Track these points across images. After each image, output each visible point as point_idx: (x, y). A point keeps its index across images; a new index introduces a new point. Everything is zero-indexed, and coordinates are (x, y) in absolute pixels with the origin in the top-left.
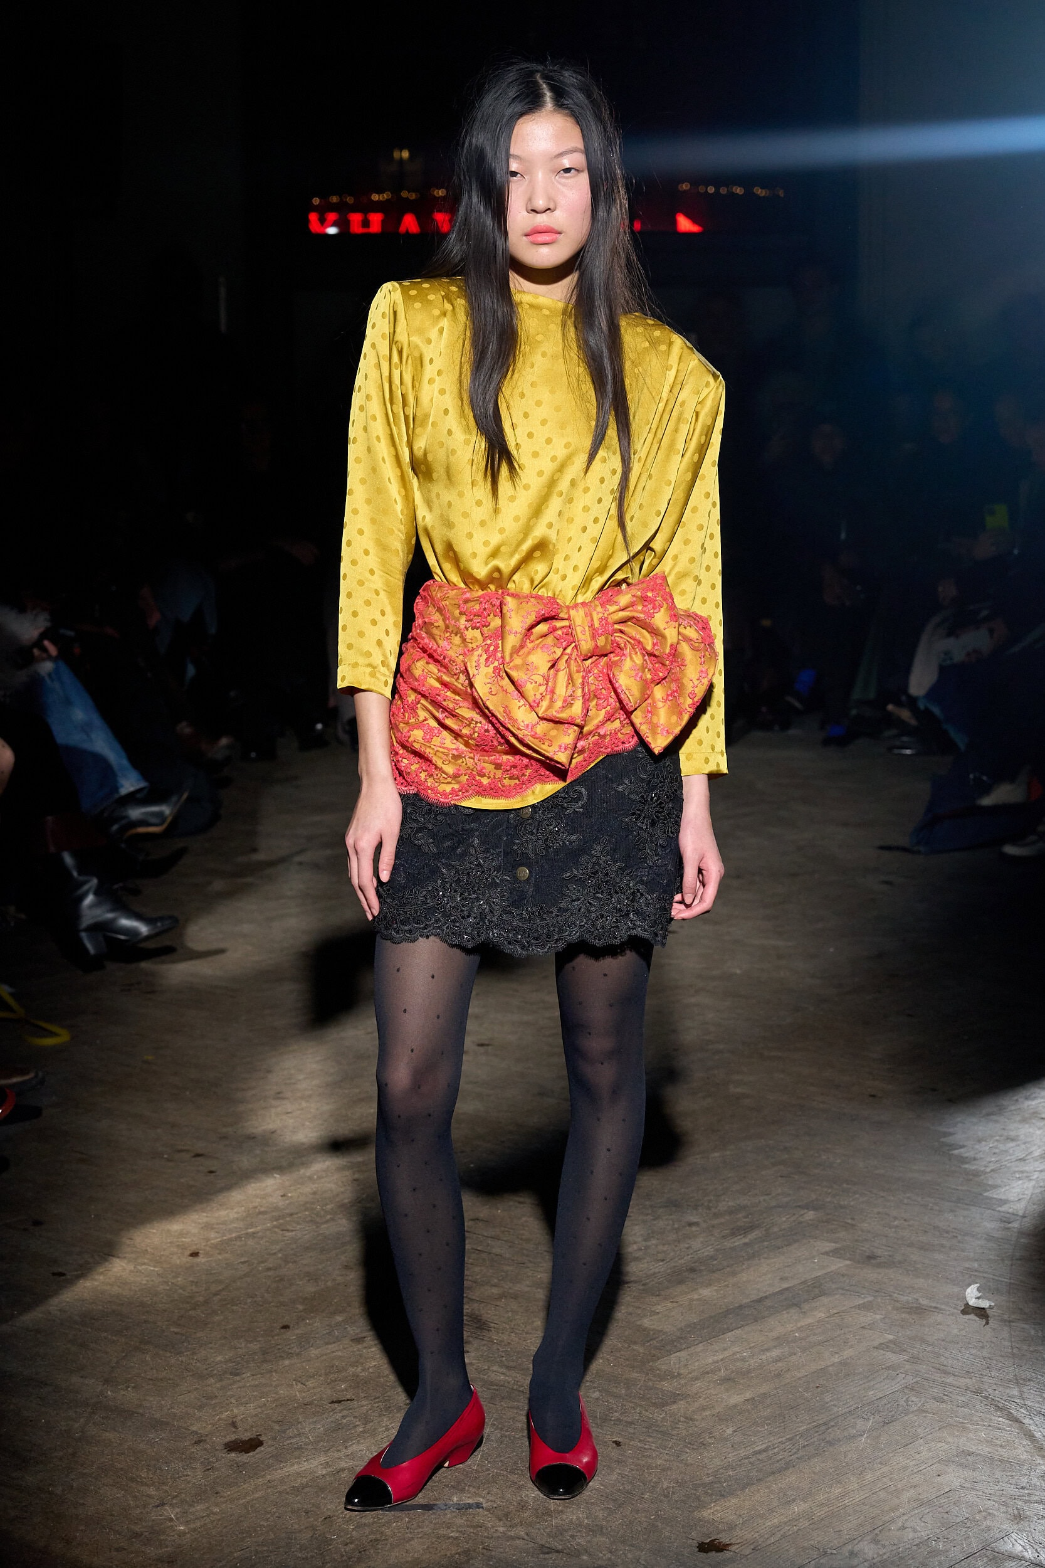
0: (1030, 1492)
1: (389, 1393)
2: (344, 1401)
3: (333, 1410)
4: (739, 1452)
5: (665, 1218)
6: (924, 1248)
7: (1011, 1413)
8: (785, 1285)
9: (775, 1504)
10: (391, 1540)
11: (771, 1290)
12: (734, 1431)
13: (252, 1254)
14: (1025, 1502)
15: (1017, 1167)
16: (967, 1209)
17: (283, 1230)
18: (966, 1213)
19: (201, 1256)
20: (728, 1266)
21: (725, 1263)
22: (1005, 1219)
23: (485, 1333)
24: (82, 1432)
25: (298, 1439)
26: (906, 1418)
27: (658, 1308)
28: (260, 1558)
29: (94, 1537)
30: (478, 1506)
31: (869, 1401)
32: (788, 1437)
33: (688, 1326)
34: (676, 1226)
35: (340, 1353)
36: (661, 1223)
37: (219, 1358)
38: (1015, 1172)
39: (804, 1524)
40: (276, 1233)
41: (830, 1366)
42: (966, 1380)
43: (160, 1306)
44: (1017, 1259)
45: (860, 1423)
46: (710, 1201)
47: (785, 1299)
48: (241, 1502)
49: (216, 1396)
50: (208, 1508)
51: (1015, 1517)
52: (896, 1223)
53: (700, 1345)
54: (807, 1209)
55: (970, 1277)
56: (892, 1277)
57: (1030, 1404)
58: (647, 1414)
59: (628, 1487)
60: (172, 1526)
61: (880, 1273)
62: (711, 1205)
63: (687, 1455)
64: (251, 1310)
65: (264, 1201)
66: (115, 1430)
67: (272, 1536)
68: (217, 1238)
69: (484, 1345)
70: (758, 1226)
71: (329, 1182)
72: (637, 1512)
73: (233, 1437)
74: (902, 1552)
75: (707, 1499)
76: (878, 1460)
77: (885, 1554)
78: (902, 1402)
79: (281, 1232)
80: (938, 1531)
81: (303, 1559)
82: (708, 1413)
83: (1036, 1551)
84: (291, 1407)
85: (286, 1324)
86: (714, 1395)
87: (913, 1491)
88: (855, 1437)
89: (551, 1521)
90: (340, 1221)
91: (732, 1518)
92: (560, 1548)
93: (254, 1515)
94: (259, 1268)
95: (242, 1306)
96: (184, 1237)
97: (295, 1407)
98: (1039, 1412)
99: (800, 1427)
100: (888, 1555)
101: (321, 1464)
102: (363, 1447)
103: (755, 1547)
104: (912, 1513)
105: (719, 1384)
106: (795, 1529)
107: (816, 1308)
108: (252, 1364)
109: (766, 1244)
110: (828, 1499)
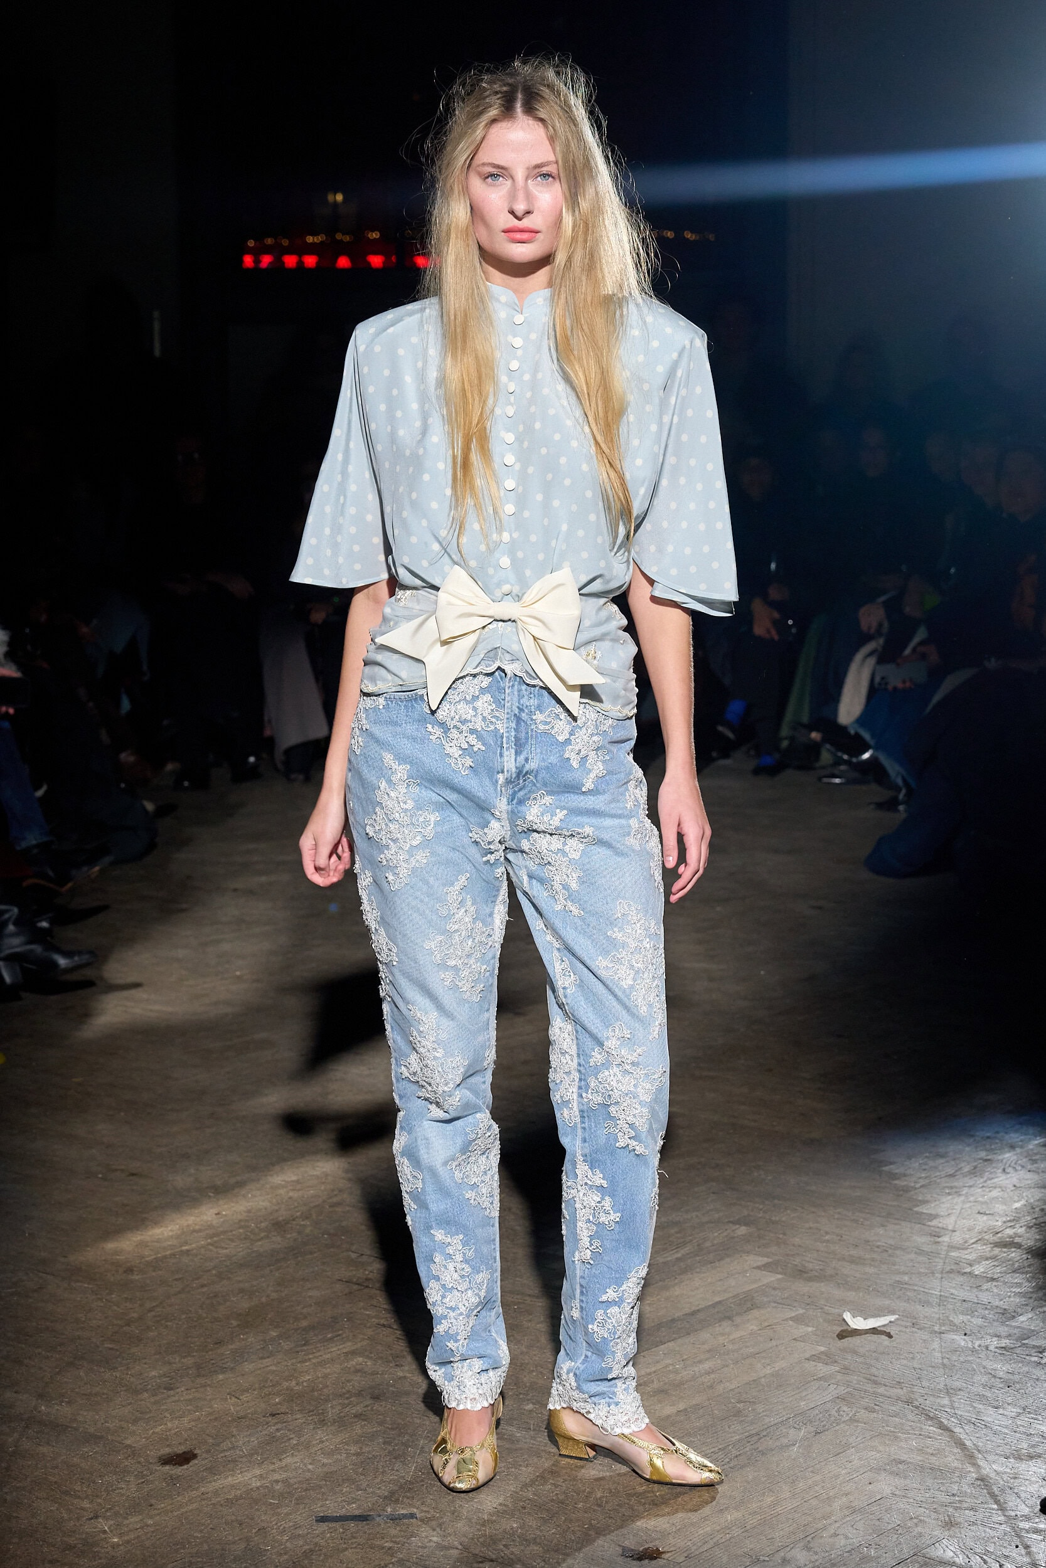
0: (961, 1498)
1: (322, 1407)
2: (278, 1414)
6: (853, 1261)
7: (941, 1422)
8: (717, 1299)
10: (324, 1551)
11: (703, 1305)
13: (186, 1271)
14: (956, 1508)
15: (946, 1182)
16: (896, 1224)
17: (216, 1247)
18: (897, 1227)
19: (135, 1272)
20: (661, 1281)
21: (657, 1277)
22: (934, 1233)
24: (15, 1446)
25: (232, 1452)
26: (837, 1428)
29: (27, 1550)
30: (412, 1516)
31: (800, 1411)
32: (720, 1447)
35: (274, 1368)
37: (153, 1373)
38: (944, 1188)
39: (736, 1532)
40: (210, 1250)
41: (761, 1378)
42: (897, 1390)
43: (94, 1322)
45: (792, 1433)
47: (718, 1312)
48: (176, 1514)
49: (151, 1411)
50: (142, 1520)
51: (946, 1524)
52: (827, 1238)
54: (740, 1224)
55: (901, 1290)
56: (823, 1290)
57: (959, 1413)
59: (561, 1497)
60: (105, 1538)
61: (811, 1287)
64: (185, 1326)
65: (198, 1219)
66: (48, 1443)
67: (206, 1547)
68: (151, 1256)
70: (690, 1241)
71: (263, 1201)
72: (571, 1521)
73: (167, 1450)
74: (834, 1559)
75: (641, 1508)
76: (810, 1469)
77: (816, 1560)
78: (833, 1412)
79: (215, 1250)
80: (870, 1537)
83: (967, 1556)
84: (225, 1420)
85: (220, 1339)
87: (844, 1499)
88: (787, 1446)
89: (485, 1531)
90: (274, 1239)
91: (664, 1526)
92: (494, 1557)
93: (188, 1526)
94: (195, 1285)
95: (176, 1322)
96: (118, 1255)
97: (229, 1421)
98: (970, 1421)
99: (732, 1437)
100: (820, 1561)
101: (256, 1477)
102: (296, 1459)
103: (688, 1555)
104: (844, 1521)
105: (652, 1396)
106: (728, 1537)
107: (748, 1321)
108: (186, 1379)
109: (698, 1259)
110: (760, 1507)
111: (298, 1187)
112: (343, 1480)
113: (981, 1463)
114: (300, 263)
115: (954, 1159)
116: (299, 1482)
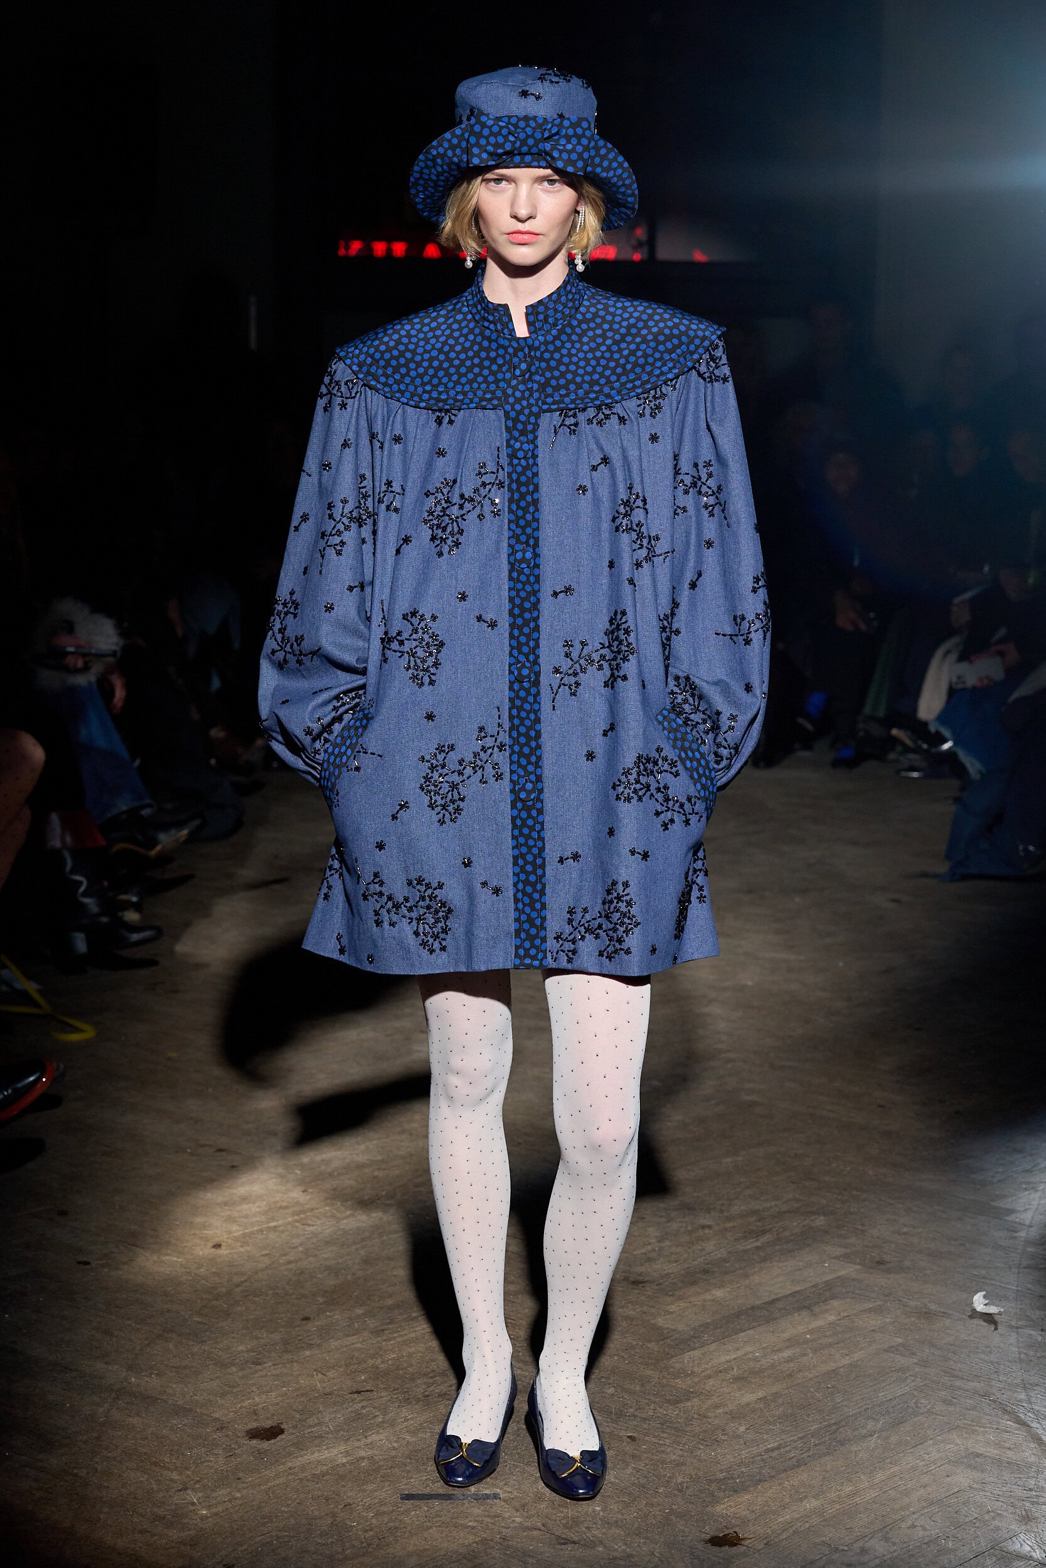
0: (1038, 1493)
1: (408, 1385)
2: (364, 1391)
4: (751, 1449)
5: (679, 1220)
6: (932, 1254)
7: (1018, 1417)
8: (798, 1288)
9: (787, 1500)
10: (409, 1528)
11: (783, 1293)
12: (747, 1429)
13: (273, 1248)
14: (1033, 1503)
15: (1023, 1177)
16: (975, 1218)
17: (304, 1225)
18: (973, 1221)
19: (223, 1248)
20: (740, 1268)
21: (737, 1265)
22: (1012, 1228)
24: (106, 1417)
25: (318, 1428)
26: (915, 1419)
27: (672, 1308)
28: (281, 1543)
29: (117, 1520)
30: (496, 1496)
31: (879, 1402)
32: (800, 1435)
33: (703, 1325)
34: (689, 1228)
35: (359, 1345)
36: (674, 1226)
37: (241, 1348)
38: (1021, 1183)
39: (815, 1520)
40: (297, 1227)
41: (840, 1368)
42: (975, 1384)
43: (183, 1295)
44: (1025, 1268)
45: (870, 1425)
46: (723, 1205)
47: (797, 1301)
48: (263, 1488)
49: (238, 1385)
50: (230, 1493)
51: (1023, 1518)
52: (905, 1230)
53: (714, 1344)
54: (818, 1214)
55: (978, 1284)
56: (901, 1282)
57: (1036, 1408)
58: (661, 1410)
60: (194, 1510)
61: (889, 1279)
62: (724, 1208)
63: (701, 1451)
64: (272, 1302)
65: (285, 1196)
66: (138, 1415)
67: (293, 1521)
68: (239, 1231)
70: (770, 1230)
71: (349, 1179)
72: (652, 1505)
73: (254, 1425)
74: (912, 1550)
75: (721, 1494)
76: (888, 1460)
77: (895, 1551)
78: (912, 1404)
79: (302, 1227)
80: (948, 1530)
81: (324, 1544)
82: (721, 1410)
84: (311, 1396)
85: (307, 1315)
86: (726, 1393)
87: (922, 1491)
88: (864, 1437)
89: (567, 1512)
90: (359, 1217)
91: (745, 1513)
92: (576, 1539)
93: (276, 1501)
94: (281, 1261)
96: (207, 1230)
97: (315, 1397)
99: (812, 1426)
100: (898, 1552)
101: (342, 1453)
102: (382, 1437)
103: (768, 1542)
104: (922, 1512)
105: (732, 1383)
106: (807, 1525)
107: (827, 1311)
108: (273, 1354)
109: (777, 1247)
110: (839, 1497)
111: (384, 1166)
112: (428, 1459)
114: (389, 251)
115: (1031, 1155)
116: (385, 1459)
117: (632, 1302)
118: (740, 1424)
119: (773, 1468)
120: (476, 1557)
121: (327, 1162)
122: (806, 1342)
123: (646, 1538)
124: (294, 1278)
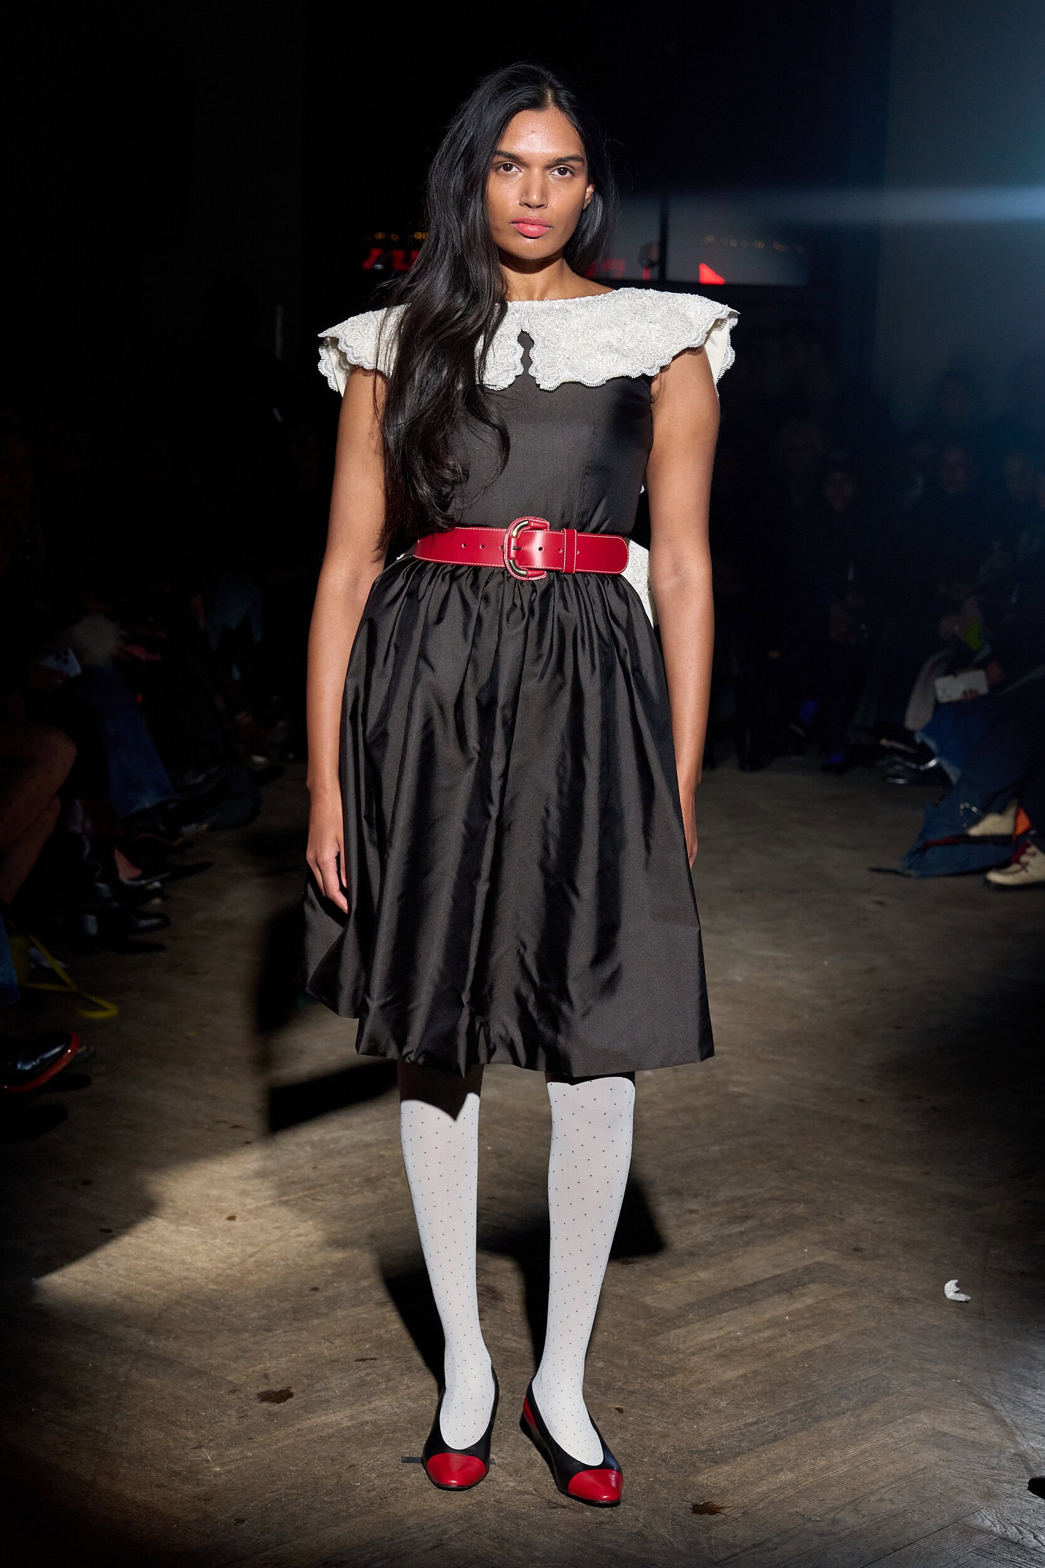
0: (1001, 1472)
1: (409, 1355)
2: (368, 1359)
3: (359, 1367)
4: (731, 1423)
5: (667, 1204)
6: (906, 1242)
7: (984, 1399)
8: (779, 1272)
9: (764, 1472)
10: (410, 1490)
11: (763, 1276)
12: (728, 1404)
13: (285, 1221)
14: (995, 1481)
17: (314, 1199)
19: (238, 1219)
20: (725, 1252)
21: (722, 1249)
23: (499, 1303)
24: (127, 1377)
25: (325, 1392)
26: (886, 1399)
27: (660, 1288)
28: (289, 1500)
29: (136, 1474)
31: (852, 1382)
32: (777, 1411)
33: (688, 1305)
34: (677, 1212)
35: (365, 1316)
36: (663, 1210)
37: (253, 1315)
39: (791, 1492)
40: (307, 1202)
41: (816, 1348)
42: (943, 1366)
43: (199, 1263)
45: (844, 1404)
46: (709, 1191)
47: (778, 1285)
48: (273, 1448)
49: (251, 1350)
50: (242, 1452)
51: (986, 1495)
52: (881, 1219)
53: (699, 1323)
54: (799, 1202)
55: (950, 1272)
56: (876, 1268)
57: (1001, 1392)
58: (648, 1384)
60: (208, 1467)
61: (864, 1265)
62: (710, 1194)
63: (684, 1424)
64: (283, 1272)
65: (297, 1173)
66: (156, 1376)
67: (300, 1480)
68: (252, 1204)
69: (498, 1314)
70: (753, 1216)
72: (637, 1474)
73: (263, 1388)
74: (880, 1522)
75: (702, 1465)
76: (859, 1438)
77: (864, 1523)
78: (883, 1384)
79: (312, 1202)
80: (914, 1504)
81: (329, 1502)
82: (703, 1386)
83: (1004, 1526)
84: (319, 1363)
85: (315, 1286)
86: (710, 1370)
87: (891, 1467)
88: (838, 1414)
90: (366, 1194)
91: (724, 1483)
93: (285, 1460)
94: (292, 1234)
95: (275, 1267)
96: (222, 1202)
97: (323, 1363)
98: (1010, 1400)
99: (789, 1403)
100: (867, 1523)
101: (347, 1417)
102: (385, 1402)
103: (745, 1511)
104: (891, 1487)
105: (714, 1360)
106: (782, 1496)
107: (805, 1295)
108: (283, 1322)
109: (760, 1233)
110: (813, 1470)
113: (1019, 1439)
116: (387, 1424)
117: (620, 1281)
118: (722, 1400)
119: (751, 1441)
120: (471, 1518)
121: (336, 1141)
122: (785, 1323)
123: (632, 1505)
124: (305, 1250)
